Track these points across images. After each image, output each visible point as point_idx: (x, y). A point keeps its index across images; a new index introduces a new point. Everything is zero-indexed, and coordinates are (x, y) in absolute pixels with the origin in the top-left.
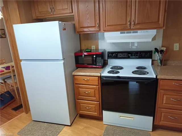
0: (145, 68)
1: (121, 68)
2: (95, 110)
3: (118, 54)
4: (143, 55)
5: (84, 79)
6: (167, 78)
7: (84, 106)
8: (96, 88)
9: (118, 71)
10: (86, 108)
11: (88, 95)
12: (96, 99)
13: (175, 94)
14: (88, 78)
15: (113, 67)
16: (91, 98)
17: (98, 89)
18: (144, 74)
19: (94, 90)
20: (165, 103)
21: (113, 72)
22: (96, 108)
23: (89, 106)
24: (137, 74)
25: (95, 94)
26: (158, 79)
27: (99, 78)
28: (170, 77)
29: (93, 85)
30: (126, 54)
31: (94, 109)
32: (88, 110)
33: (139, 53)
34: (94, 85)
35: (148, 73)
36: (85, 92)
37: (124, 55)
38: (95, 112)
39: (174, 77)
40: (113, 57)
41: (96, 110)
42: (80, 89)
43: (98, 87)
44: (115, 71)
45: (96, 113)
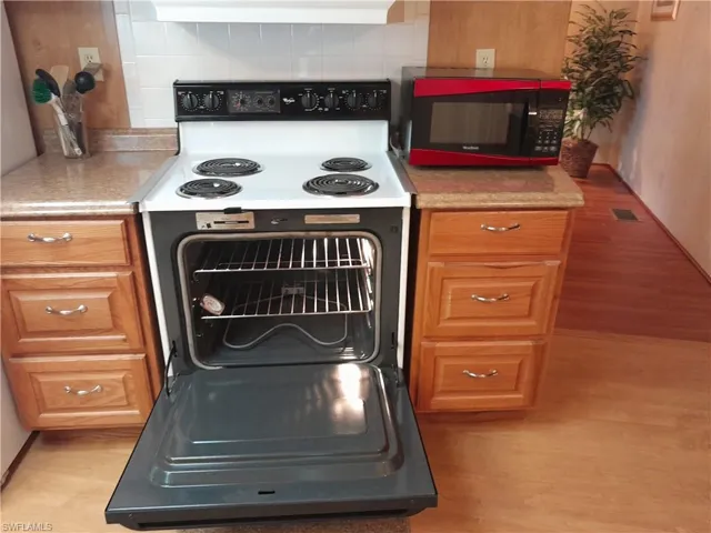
0: (361, 166)
1: (251, 168)
2: (127, 396)
3: (229, 91)
4: (351, 101)
5: (36, 239)
6: (457, 205)
7: (62, 384)
8: (116, 284)
9: (231, 183)
10: (73, 392)
11: (77, 325)
12: (125, 340)
13: (490, 273)
14: (66, 230)
15: (206, 163)
16: (95, 342)
17: (128, 286)
18: (360, 191)
19: (105, 295)
20: (448, 315)
21: (204, 190)
22: (131, 386)
23: (90, 384)
24: (325, 193)
25: (114, 316)
26: (420, 210)
27: (126, 224)
28: (467, 196)
29: (97, 268)
30: (269, 95)
31: (121, 392)
32: (88, 403)
33: (331, 89)
34: (106, 268)
35: (376, 186)
36: (53, 312)
37: (260, 102)
38: (129, 406)
39: (484, 196)
40: (205, 111)
41: (133, 398)
42: (25, 298)
43: (128, 274)
44: (216, 181)
45: (137, 412)
